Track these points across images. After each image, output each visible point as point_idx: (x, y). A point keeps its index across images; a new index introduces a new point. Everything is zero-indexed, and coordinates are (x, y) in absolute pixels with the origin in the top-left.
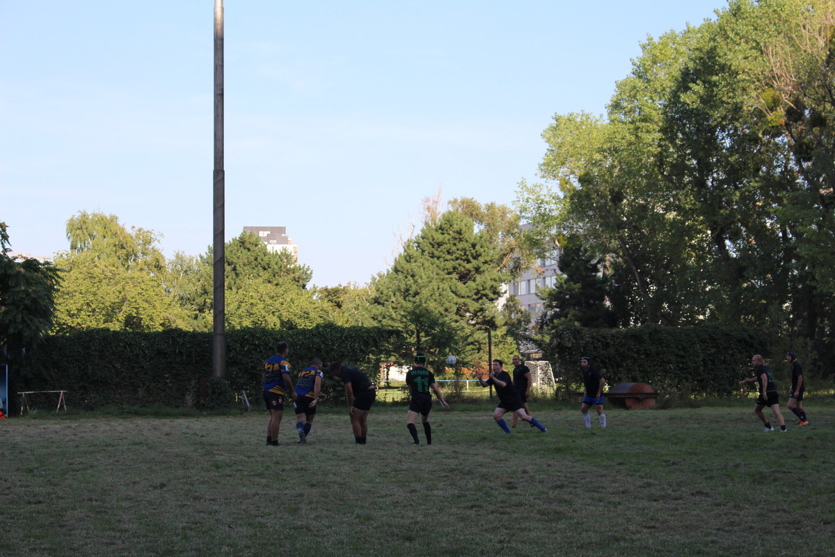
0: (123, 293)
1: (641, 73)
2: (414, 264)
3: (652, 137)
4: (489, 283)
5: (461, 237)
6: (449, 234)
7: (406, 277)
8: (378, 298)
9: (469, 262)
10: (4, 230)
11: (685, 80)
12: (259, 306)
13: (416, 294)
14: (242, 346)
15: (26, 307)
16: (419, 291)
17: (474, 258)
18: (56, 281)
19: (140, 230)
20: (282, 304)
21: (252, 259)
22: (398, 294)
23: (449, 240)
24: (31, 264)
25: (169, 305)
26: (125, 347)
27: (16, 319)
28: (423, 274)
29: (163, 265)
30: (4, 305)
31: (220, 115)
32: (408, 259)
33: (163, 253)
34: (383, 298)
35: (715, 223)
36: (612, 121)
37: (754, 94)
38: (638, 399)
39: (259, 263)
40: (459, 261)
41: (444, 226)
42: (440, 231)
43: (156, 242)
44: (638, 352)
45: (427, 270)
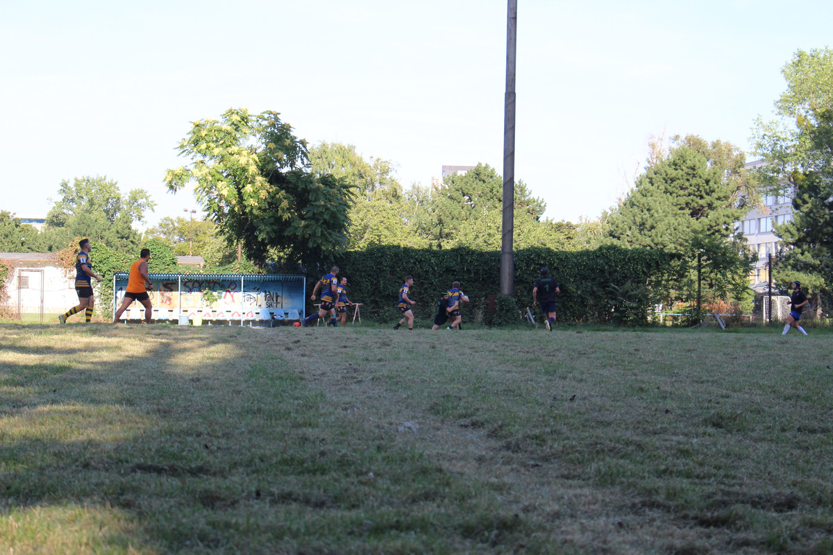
0: (365, 221)
2: (651, 198)
4: (722, 219)
5: (695, 173)
6: (682, 170)
7: (642, 211)
8: (613, 232)
9: (702, 197)
10: (305, 147)
12: (496, 236)
13: (653, 227)
15: (325, 222)
16: (655, 225)
17: (707, 194)
18: (349, 196)
19: (378, 160)
20: (519, 235)
21: (488, 190)
22: (633, 227)
23: (682, 176)
24: (327, 181)
25: (409, 233)
26: (415, 263)
27: (315, 233)
28: (659, 208)
29: (400, 195)
30: (304, 219)
31: (513, 38)
32: (644, 192)
33: (400, 183)
34: (619, 232)
39: (495, 195)
40: (692, 197)
41: (677, 161)
42: (673, 167)
43: (393, 172)
45: (662, 205)
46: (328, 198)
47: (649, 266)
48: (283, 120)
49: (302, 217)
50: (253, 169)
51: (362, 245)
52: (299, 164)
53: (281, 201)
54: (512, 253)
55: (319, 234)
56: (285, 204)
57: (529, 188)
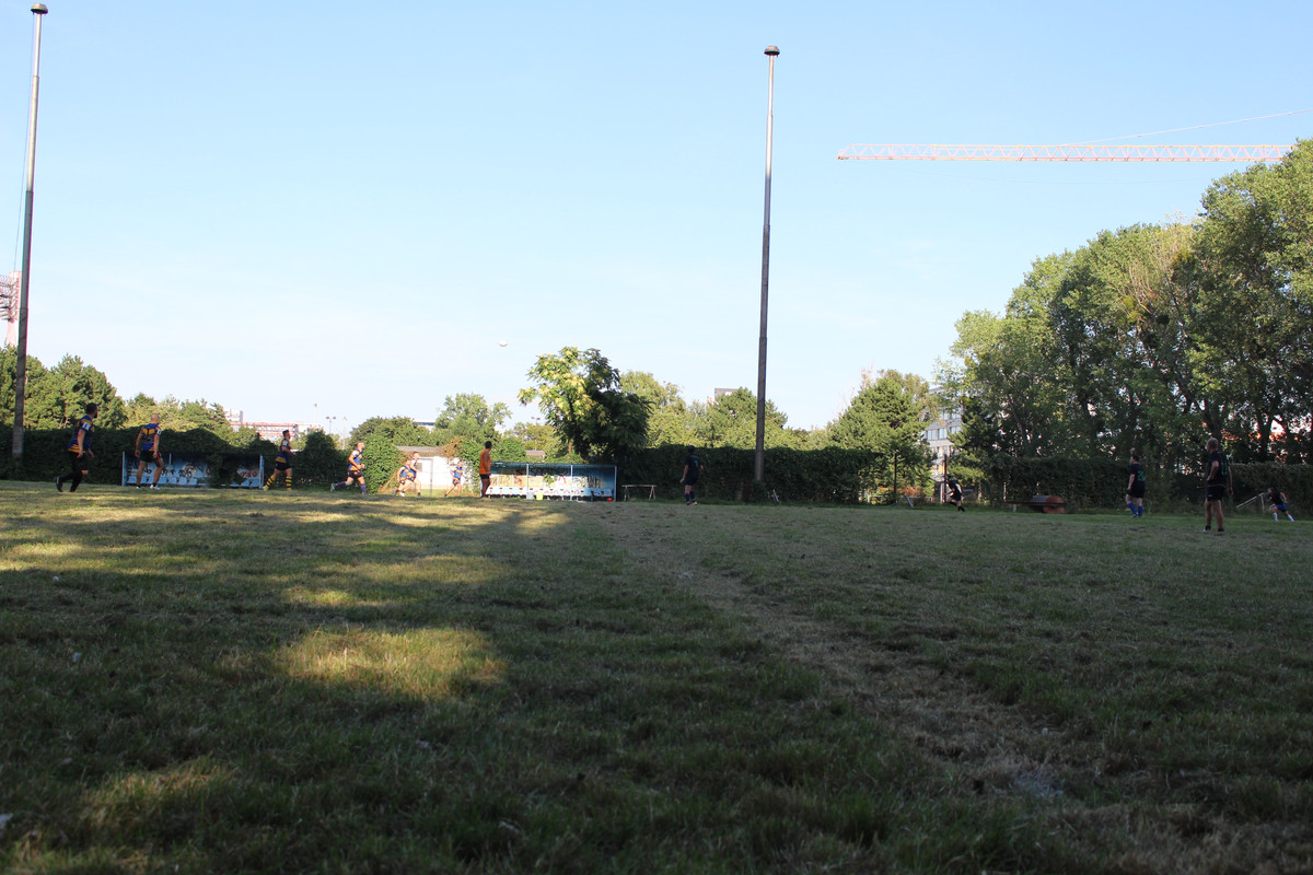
0: (659, 427)
1: (1031, 283)
3: (1039, 327)
4: (912, 429)
5: (893, 396)
6: (884, 394)
7: (856, 423)
8: (835, 437)
9: (898, 413)
10: (617, 374)
11: (1066, 288)
13: (863, 434)
14: (774, 460)
15: (631, 428)
16: (865, 433)
17: (902, 411)
18: (648, 409)
19: (669, 384)
21: (747, 406)
22: (849, 434)
23: (884, 398)
24: (633, 398)
25: (691, 436)
27: (624, 435)
28: (868, 421)
29: (685, 409)
30: (616, 425)
32: (857, 409)
33: (685, 400)
34: (839, 437)
35: (1082, 390)
36: (1008, 317)
37: (1117, 299)
38: (1053, 507)
39: (752, 410)
40: (891, 413)
41: (881, 388)
42: (878, 391)
43: (680, 392)
44: (1050, 475)
45: (870, 417)
46: (633, 410)
47: (860, 462)
48: (602, 355)
49: (614, 424)
50: (581, 389)
51: (657, 443)
52: (613, 386)
53: (600, 412)
54: (763, 450)
55: (627, 436)
56: (603, 414)
57: (776, 405)
